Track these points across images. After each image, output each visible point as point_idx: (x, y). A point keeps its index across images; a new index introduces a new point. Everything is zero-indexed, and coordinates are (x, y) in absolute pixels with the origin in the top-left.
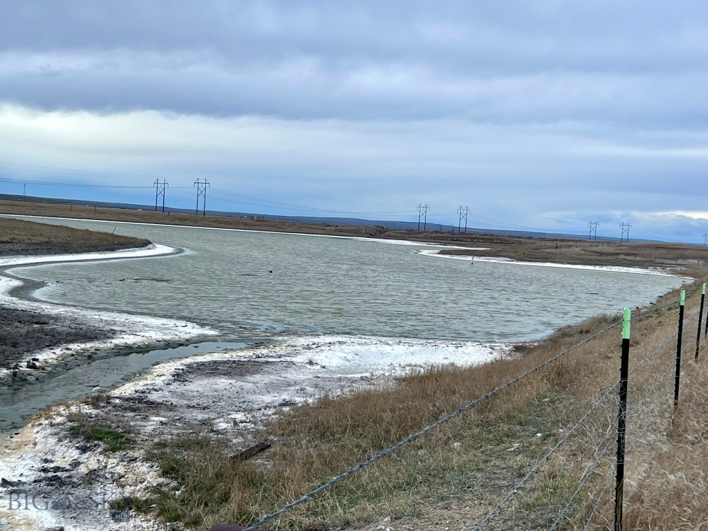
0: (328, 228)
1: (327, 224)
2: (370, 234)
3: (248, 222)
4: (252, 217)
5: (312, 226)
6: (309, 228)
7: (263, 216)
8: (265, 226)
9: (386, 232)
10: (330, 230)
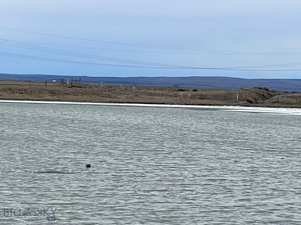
0: (181, 93)
1: (180, 87)
2: (248, 101)
3: (56, 88)
4: (62, 80)
5: (157, 92)
6: (151, 94)
7: (80, 79)
8: (83, 94)
9: (272, 96)
10: (185, 96)
